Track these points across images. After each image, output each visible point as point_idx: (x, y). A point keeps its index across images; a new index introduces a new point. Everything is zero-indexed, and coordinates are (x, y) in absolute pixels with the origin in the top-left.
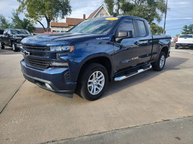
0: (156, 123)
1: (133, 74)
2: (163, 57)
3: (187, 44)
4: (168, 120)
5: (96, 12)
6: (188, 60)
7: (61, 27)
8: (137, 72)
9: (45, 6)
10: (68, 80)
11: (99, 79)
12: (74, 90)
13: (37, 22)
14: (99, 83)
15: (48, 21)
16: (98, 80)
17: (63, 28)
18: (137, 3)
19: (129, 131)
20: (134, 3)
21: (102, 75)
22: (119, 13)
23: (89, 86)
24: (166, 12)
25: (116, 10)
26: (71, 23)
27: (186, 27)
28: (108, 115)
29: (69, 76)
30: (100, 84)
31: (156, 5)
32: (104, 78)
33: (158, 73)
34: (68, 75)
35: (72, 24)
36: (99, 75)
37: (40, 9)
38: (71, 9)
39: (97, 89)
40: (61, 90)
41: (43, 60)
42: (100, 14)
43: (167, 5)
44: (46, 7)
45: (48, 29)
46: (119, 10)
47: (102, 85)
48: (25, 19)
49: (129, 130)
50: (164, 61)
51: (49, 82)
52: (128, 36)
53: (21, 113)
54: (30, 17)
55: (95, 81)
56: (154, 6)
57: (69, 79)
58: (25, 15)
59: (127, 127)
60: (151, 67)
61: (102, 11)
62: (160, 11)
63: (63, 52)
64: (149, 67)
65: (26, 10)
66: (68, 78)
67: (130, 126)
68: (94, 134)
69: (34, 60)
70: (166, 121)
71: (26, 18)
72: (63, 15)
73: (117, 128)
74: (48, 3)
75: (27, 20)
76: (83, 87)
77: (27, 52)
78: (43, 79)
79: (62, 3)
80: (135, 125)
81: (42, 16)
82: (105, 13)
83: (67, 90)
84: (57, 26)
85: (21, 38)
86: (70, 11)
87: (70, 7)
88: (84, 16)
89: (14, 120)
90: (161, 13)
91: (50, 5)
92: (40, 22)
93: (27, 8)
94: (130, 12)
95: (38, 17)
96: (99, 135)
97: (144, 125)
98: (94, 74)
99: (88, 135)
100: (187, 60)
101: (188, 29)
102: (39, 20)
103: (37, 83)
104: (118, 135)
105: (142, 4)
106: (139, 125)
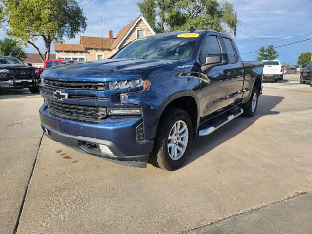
0: (288, 198)
1: (222, 123)
2: (255, 94)
3: (272, 74)
4: (305, 193)
5: (129, 26)
6: (284, 100)
7: (72, 52)
8: (227, 119)
9: (41, 16)
10: (142, 138)
11: (180, 135)
12: (149, 154)
13: (28, 44)
14: (180, 141)
15: (48, 42)
16: (178, 135)
17: (76, 53)
18: (191, 13)
19: (256, 216)
20: (187, 13)
21: (185, 127)
22: (165, 29)
23: (169, 145)
24: (235, 26)
25: (159, 24)
26: (89, 45)
27: (263, 50)
28: (210, 191)
29: (142, 131)
30: (182, 142)
31: (221, 16)
32: (187, 133)
33: (250, 120)
34: (141, 129)
35: (90, 47)
36: (181, 127)
37: (31, 22)
38: (86, 21)
39: (178, 151)
40: (128, 155)
41: (96, 105)
42: (137, 30)
43: (236, 16)
44: (43, 19)
45: (47, 55)
46: (164, 24)
47: (185, 143)
48: (6, 40)
49: (256, 214)
50: (256, 102)
51: (109, 143)
52: (223, 62)
53: (61, 200)
54: (14, 34)
55: (176, 138)
56: (219, 17)
57: (143, 135)
58: (6, 31)
59: (249, 209)
60: (242, 110)
61: (141, 25)
62: (227, 25)
63: (134, 90)
64: (240, 111)
65: (6, 23)
66: (141, 134)
67: (254, 207)
68: (204, 226)
69: (76, 107)
70: (301, 194)
71: (8, 36)
72: (72, 33)
73: (235, 213)
74: (46, 12)
75: (11, 41)
76: (162, 148)
77: (61, 94)
78: (97, 138)
79: (69, 13)
80: (260, 206)
81: (37, 33)
82: (144, 28)
83: (138, 155)
84: (66, 49)
85: (7, 70)
86: (83, 25)
87: (84, 19)
88: (111, 33)
89: (55, 214)
90: (229, 28)
91: (51, 15)
92: (32, 44)
93: (8, 20)
94: (182, 27)
95: (29, 35)
96: (213, 227)
97: (273, 203)
98: (175, 125)
99: (195, 229)
100: (282, 100)
101: (266, 53)
102: (31, 41)
103: (83, 146)
104: (243, 223)
105: (198, 14)
106: (266, 204)
